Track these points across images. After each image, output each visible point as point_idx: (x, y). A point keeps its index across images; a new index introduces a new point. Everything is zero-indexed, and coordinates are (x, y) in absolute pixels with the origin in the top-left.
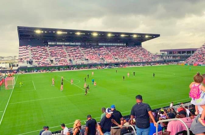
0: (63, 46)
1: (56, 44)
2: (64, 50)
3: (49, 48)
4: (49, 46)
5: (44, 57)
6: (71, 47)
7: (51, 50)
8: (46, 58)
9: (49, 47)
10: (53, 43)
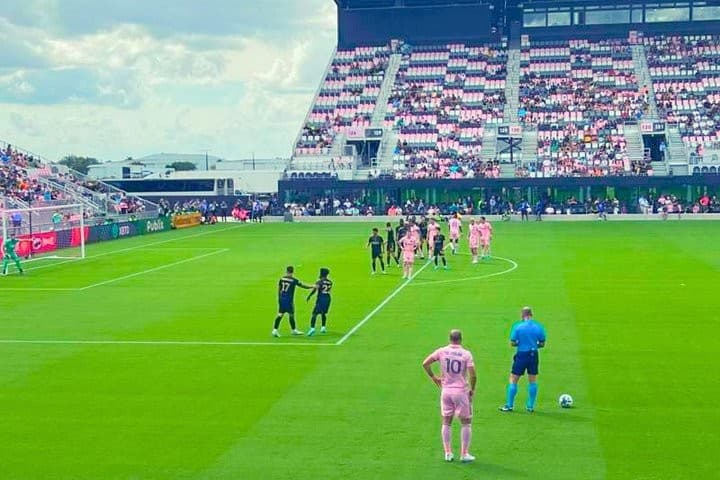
0: (633, 35)
1: (582, 18)
2: (637, 63)
3: (526, 58)
4: (525, 42)
5: (465, 116)
6: (694, 40)
7: (533, 68)
8: (477, 125)
9: (525, 50)
10: (560, 18)
